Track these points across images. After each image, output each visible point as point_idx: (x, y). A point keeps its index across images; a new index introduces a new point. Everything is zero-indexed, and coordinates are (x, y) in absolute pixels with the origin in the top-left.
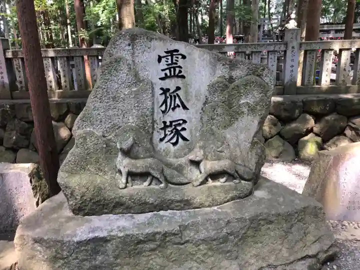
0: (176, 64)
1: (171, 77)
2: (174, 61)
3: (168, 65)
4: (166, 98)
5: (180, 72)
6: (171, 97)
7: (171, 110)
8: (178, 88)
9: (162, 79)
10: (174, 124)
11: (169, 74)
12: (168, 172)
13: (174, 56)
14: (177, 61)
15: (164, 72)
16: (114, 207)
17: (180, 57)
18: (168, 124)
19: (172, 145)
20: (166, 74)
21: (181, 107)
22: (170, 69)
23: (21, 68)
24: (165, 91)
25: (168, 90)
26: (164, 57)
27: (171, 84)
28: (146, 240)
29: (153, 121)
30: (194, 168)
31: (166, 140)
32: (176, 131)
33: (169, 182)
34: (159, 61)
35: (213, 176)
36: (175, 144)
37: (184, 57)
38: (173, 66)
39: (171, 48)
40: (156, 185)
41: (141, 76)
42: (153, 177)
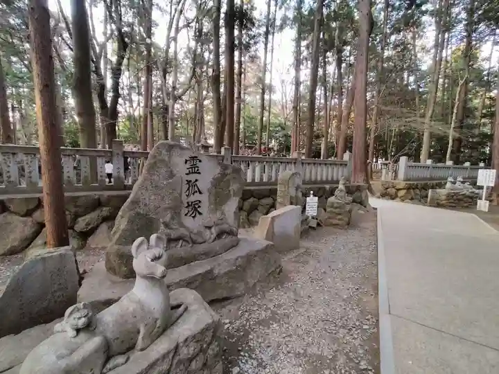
0: (196, 165)
1: (192, 173)
3: (191, 166)
4: (189, 186)
5: (198, 170)
6: (192, 186)
7: (192, 194)
8: (196, 180)
9: (187, 174)
10: (193, 203)
11: (191, 171)
12: (192, 236)
13: (195, 160)
14: (196, 163)
15: (188, 170)
17: (198, 161)
18: (190, 204)
19: (192, 218)
21: (198, 193)
22: (192, 168)
25: (190, 181)
26: (189, 160)
27: (192, 177)
29: (182, 202)
30: (208, 232)
31: (189, 214)
32: (195, 208)
33: (194, 242)
34: (186, 163)
35: (219, 236)
36: (194, 217)
37: (200, 161)
38: (194, 166)
39: (193, 155)
40: (185, 246)
41: (175, 172)
42: (184, 240)
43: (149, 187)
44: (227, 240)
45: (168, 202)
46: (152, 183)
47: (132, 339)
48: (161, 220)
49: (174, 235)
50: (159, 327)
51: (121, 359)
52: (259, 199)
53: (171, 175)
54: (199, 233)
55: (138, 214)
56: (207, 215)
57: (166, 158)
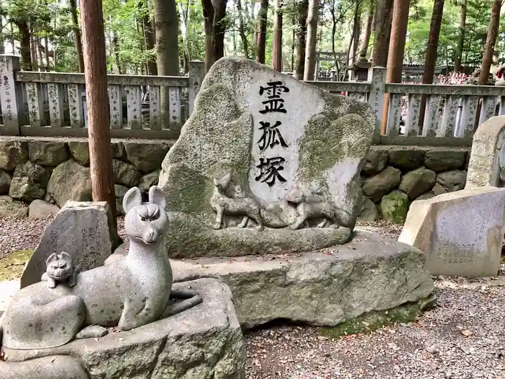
0: (278, 97)
1: (271, 110)
2: (276, 94)
3: (269, 97)
4: (266, 132)
5: (282, 105)
6: (270, 132)
7: (269, 146)
8: (279, 123)
9: (263, 112)
10: (271, 162)
11: (270, 108)
12: (263, 213)
13: (277, 89)
14: (279, 94)
15: (265, 105)
16: (208, 249)
17: (283, 89)
18: (265, 161)
19: (268, 185)
20: (267, 107)
21: (280, 144)
22: (271, 102)
23: (36, 95)
24: (265, 125)
25: (268, 124)
26: (266, 89)
27: (272, 118)
28: (249, 279)
29: (251, 158)
30: (292, 211)
31: (262, 179)
32: (273, 170)
33: (265, 224)
34: (261, 93)
35: (312, 220)
36: (271, 184)
37: (287, 90)
38: (275, 99)
39: (274, 80)
40: (251, 226)
41: (241, 108)
42: (249, 218)
43: (202, 131)
44: (326, 230)
45: (228, 156)
46: (205, 124)
47: (114, 312)
48: (215, 181)
49: (234, 206)
50: (147, 310)
51: (97, 330)
52: (438, 173)
53: (237, 113)
54: (277, 212)
55: (184, 168)
56: (294, 183)
57: (229, 85)
